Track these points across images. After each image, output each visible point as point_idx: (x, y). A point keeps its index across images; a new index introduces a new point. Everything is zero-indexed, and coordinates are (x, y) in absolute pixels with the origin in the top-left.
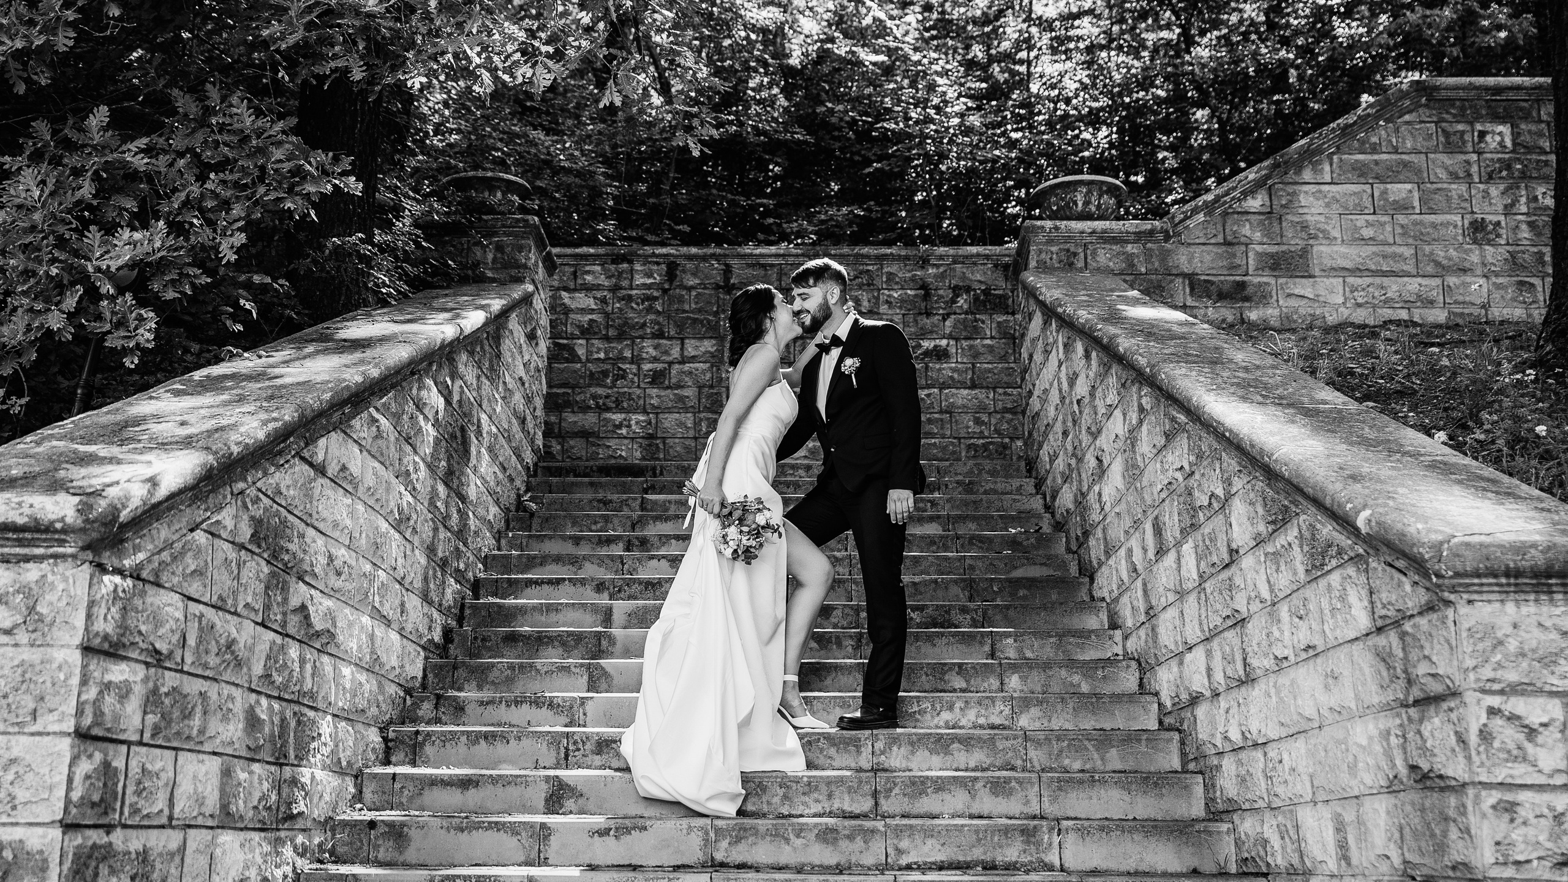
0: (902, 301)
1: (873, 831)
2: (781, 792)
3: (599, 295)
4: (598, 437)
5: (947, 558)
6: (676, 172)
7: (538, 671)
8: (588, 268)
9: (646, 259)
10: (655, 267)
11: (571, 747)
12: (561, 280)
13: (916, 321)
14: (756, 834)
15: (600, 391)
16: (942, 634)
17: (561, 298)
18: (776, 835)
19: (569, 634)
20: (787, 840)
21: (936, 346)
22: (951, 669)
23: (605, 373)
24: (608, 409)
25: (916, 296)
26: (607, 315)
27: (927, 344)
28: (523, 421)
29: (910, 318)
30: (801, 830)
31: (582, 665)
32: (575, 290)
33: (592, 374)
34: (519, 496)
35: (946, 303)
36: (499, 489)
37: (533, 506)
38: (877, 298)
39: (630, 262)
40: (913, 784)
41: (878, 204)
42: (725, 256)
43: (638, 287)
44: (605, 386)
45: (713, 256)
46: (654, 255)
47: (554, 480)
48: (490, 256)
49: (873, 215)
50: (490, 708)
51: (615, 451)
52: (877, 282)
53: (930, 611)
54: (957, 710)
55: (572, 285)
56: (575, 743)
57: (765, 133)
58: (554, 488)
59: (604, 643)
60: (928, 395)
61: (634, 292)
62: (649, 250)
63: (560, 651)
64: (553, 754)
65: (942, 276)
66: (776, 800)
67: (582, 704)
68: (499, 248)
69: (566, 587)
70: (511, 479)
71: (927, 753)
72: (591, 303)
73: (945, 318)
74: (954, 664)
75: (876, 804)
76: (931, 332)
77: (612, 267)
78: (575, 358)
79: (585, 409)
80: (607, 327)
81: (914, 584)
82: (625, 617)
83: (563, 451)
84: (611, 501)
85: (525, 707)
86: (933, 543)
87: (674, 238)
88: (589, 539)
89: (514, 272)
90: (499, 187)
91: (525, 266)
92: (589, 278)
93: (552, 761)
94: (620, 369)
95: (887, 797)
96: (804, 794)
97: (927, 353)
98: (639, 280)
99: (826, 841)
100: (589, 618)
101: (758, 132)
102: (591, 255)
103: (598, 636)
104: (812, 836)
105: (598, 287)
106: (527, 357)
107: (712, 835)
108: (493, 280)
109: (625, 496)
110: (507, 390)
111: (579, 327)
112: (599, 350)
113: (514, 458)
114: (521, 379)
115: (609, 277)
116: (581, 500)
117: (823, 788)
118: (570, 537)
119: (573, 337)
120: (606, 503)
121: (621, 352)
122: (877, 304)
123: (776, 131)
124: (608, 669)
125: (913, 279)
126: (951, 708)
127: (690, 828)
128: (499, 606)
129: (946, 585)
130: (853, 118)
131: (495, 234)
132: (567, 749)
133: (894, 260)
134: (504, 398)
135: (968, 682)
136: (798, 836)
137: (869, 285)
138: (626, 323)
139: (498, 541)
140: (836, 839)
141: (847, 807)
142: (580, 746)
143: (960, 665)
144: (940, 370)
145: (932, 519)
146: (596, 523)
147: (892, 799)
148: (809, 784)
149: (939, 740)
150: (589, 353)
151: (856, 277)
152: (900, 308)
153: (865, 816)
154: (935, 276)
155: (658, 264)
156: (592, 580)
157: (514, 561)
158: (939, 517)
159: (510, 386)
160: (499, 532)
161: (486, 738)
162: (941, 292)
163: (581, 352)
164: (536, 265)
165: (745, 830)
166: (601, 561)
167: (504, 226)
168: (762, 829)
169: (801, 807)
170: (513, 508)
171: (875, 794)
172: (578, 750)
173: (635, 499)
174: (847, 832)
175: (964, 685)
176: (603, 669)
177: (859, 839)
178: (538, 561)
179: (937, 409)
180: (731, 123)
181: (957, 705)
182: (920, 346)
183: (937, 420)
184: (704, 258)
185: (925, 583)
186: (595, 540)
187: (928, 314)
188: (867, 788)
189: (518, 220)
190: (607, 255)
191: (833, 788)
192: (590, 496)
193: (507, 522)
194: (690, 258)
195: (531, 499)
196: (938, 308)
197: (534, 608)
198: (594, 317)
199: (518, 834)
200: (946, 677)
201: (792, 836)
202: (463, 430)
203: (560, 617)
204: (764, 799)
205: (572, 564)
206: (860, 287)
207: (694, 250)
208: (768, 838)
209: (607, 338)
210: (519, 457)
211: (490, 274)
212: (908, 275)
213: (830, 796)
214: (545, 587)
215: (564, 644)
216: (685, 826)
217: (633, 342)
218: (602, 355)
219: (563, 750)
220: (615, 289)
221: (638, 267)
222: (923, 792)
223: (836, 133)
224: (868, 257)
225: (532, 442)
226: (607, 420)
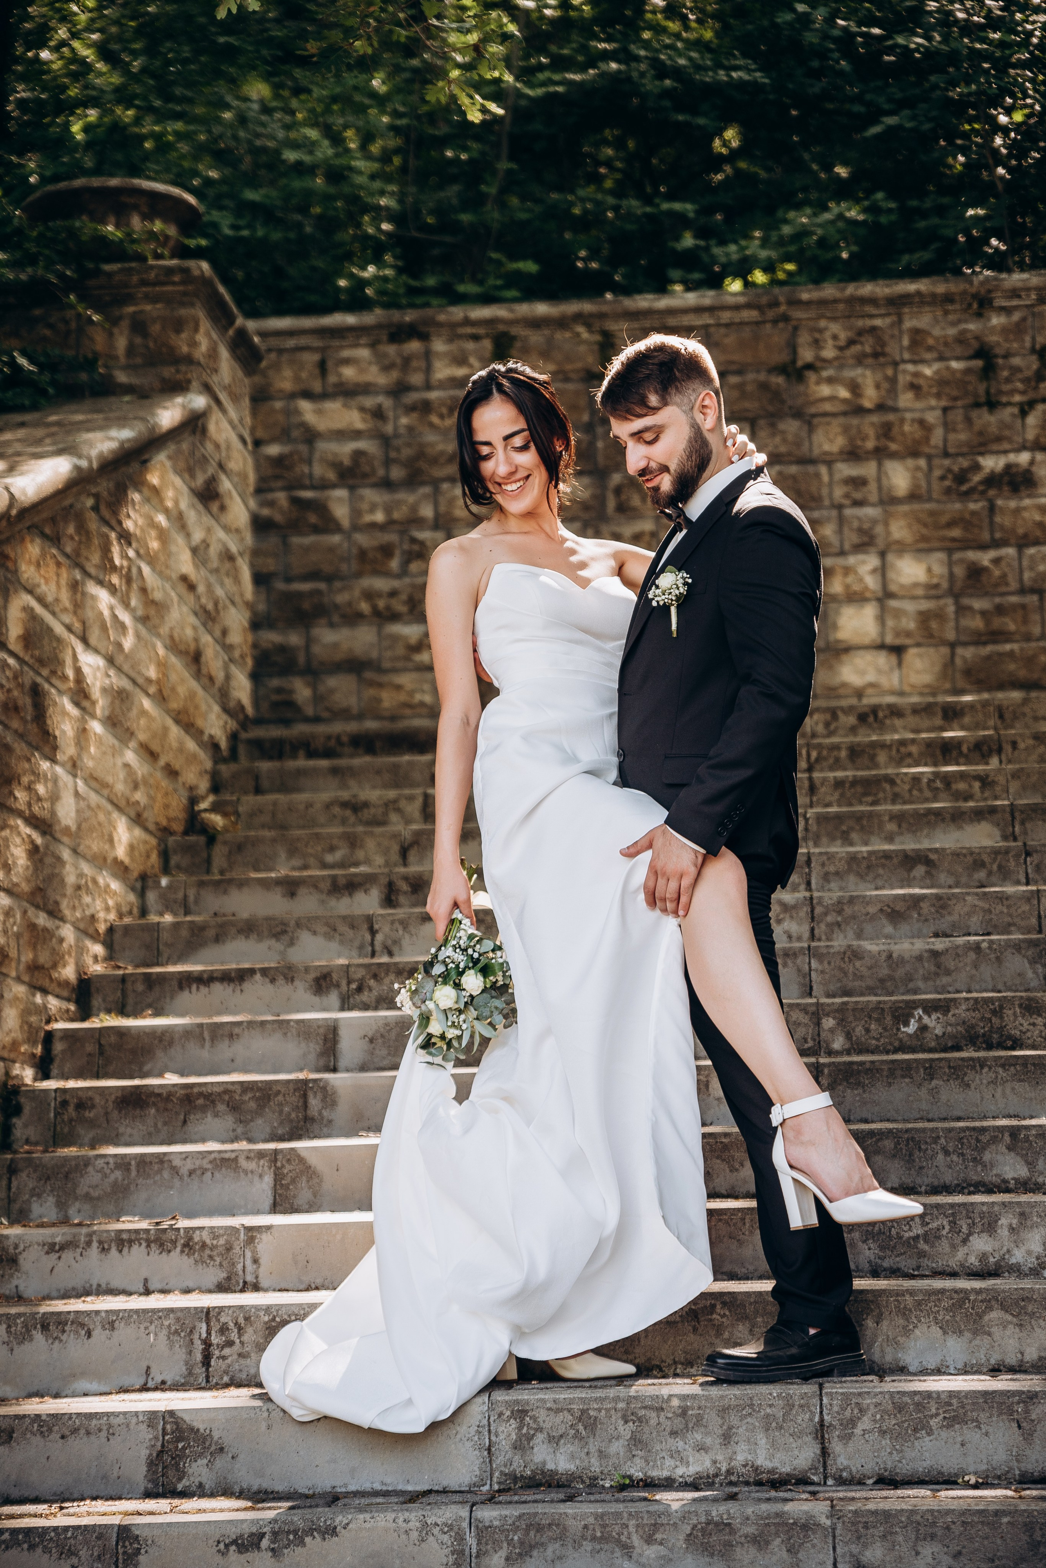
0: (942, 383)
1: (807, 1526)
2: (626, 1430)
3: (369, 402)
4: (380, 670)
5: (1002, 898)
6: (512, 158)
7: (175, 1170)
8: (346, 353)
9: (453, 331)
10: (470, 346)
11: (215, 1339)
12: (297, 379)
13: (968, 420)
14: (562, 1537)
15: (381, 584)
16: (982, 1063)
17: (298, 412)
18: (604, 1539)
19: (246, 1087)
20: (627, 1549)
21: (1008, 467)
22: (994, 1140)
23: (387, 551)
24: (395, 617)
25: (967, 371)
26: (386, 441)
27: (991, 463)
28: (195, 658)
29: (957, 416)
30: (656, 1527)
31: (261, 1154)
32: (324, 396)
33: (363, 554)
34: (193, 801)
35: (1026, 381)
36: (139, 796)
37: (217, 820)
38: (893, 381)
39: (424, 337)
40: (900, 1408)
41: (890, 196)
42: (602, 316)
43: (442, 385)
44: (388, 574)
45: (579, 317)
46: (467, 322)
47: (265, 766)
48: (121, 343)
49: (883, 219)
50: (67, 1255)
51: (411, 693)
52: (892, 349)
53: (961, 1011)
54: (1004, 1232)
55: (317, 386)
56: (223, 1330)
57: (676, 73)
58: (265, 784)
59: (314, 1102)
60: (997, 561)
61: (433, 395)
62: (457, 312)
63: (228, 1122)
64: (180, 1354)
65: (1018, 329)
66: (617, 1448)
67: (251, 1240)
68: (139, 326)
69: (257, 987)
70: (172, 773)
71: (936, 1331)
72: (354, 419)
73: (1024, 410)
74: (1001, 1129)
75: (825, 1453)
76: (999, 439)
77: (391, 350)
78: (328, 524)
79: (353, 618)
80: (388, 462)
81: (935, 954)
82: (364, 1045)
83: (318, 698)
84: (366, 805)
85: (138, 1251)
86: (978, 864)
87: (508, 286)
88: (314, 884)
89: (168, 372)
90: (136, 207)
91: (189, 360)
92: (349, 373)
93: (174, 1371)
94: (414, 540)
95: (846, 1438)
96: (674, 1433)
97: (992, 480)
98: (443, 371)
99: (707, 1550)
100: (293, 1049)
101: (661, 71)
102: (351, 329)
103: (302, 1088)
104: (678, 1539)
105: (365, 389)
106: (198, 536)
107: (471, 1540)
108: (129, 389)
109: (392, 794)
110: (149, 602)
111: (336, 465)
112: (373, 508)
113: (175, 731)
114: (184, 578)
115: (386, 368)
116: (309, 805)
117: (713, 1420)
118: (278, 882)
119: (325, 485)
120: (356, 807)
121: (414, 508)
122: (893, 390)
123: (699, 68)
124: (313, 1160)
125: (961, 340)
126: (990, 1228)
127: (425, 1528)
128: (120, 1032)
129: (998, 955)
130: (845, 29)
131: (129, 299)
132: (207, 1344)
133: (922, 303)
134: (144, 620)
135: (1031, 1165)
136: (649, 1540)
137: (876, 355)
138: (421, 455)
139: (142, 894)
140: (729, 1545)
141: (763, 1460)
142: (234, 1336)
143: (1014, 1132)
144: (1018, 511)
145: (979, 815)
146: (332, 849)
147: (857, 1442)
148: (684, 1412)
149: (961, 1303)
150: (356, 513)
151: (851, 342)
152: (938, 396)
153: (801, 1481)
154: (1005, 331)
155: (476, 338)
156: (307, 970)
157: (165, 936)
158: (993, 810)
159: (158, 595)
160: (143, 877)
161: (45, 1327)
162: (1016, 361)
163: (341, 512)
164: (213, 354)
165: (540, 1529)
166: (331, 929)
167: (144, 283)
168: (575, 1526)
169: (669, 1462)
170: (178, 827)
171: (821, 1431)
172: (230, 1343)
173: (411, 798)
174: (751, 1530)
175: (1023, 1172)
176: (301, 1160)
177: (777, 1546)
178: (211, 933)
179: (1014, 585)
180: (606, 56)
181: (1003, 1221)
182: (977, 467)
183: (1014, 607)
184: (562, 323)
185: (957, 953)
186: (326, 885)
187: (992, 405)
188: (802, 1418)
189: (170, 271)
190: (379, 326)
191: (734, 1420)
192: (325, 796)
193: (165, 855)
194: (536, 323)
195: (215, 808)
196: (1012, 392)
197: (188, 1033)
198: (360, 444)
199: (72, 1553)
200: (987, 1156)
201: (636, 1540)
202: (36, 693)
203: (239, 1049)
204: (593, 1447)
205: (277, 936)
206: (860, 360)
207: (542, 309)
208: (588, 1546)
209: (387, 484)
210: (189, 727)
211: (122, 377)
212: (952, 331)
213: (727, 1438)
214: (218, 988)
215: (235, 1108)
216: (414, 1524)
217: (437, 491)
218: (379, 517)
219: (199, 1346)
220: (399, 390)
221: (439, 346)
222: (921, 1427)
223: (815, 64)
224: (872, 301)
225: (223, 695)
226: (395, 639)
